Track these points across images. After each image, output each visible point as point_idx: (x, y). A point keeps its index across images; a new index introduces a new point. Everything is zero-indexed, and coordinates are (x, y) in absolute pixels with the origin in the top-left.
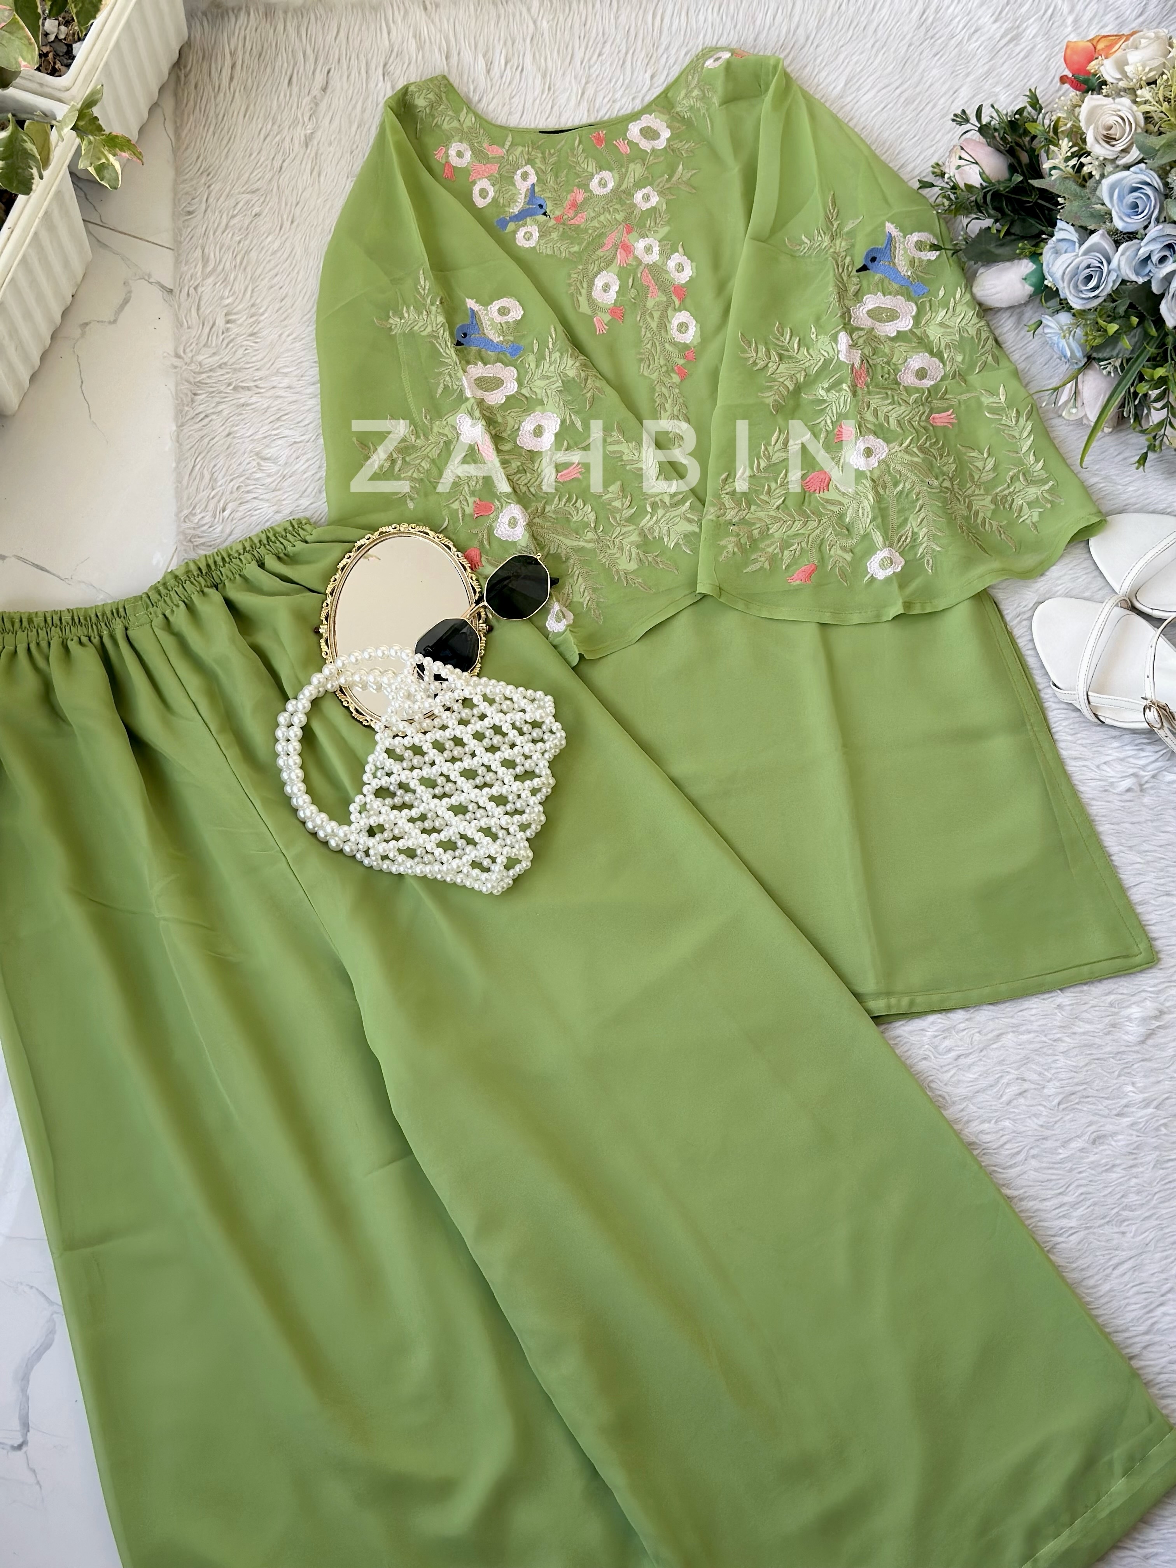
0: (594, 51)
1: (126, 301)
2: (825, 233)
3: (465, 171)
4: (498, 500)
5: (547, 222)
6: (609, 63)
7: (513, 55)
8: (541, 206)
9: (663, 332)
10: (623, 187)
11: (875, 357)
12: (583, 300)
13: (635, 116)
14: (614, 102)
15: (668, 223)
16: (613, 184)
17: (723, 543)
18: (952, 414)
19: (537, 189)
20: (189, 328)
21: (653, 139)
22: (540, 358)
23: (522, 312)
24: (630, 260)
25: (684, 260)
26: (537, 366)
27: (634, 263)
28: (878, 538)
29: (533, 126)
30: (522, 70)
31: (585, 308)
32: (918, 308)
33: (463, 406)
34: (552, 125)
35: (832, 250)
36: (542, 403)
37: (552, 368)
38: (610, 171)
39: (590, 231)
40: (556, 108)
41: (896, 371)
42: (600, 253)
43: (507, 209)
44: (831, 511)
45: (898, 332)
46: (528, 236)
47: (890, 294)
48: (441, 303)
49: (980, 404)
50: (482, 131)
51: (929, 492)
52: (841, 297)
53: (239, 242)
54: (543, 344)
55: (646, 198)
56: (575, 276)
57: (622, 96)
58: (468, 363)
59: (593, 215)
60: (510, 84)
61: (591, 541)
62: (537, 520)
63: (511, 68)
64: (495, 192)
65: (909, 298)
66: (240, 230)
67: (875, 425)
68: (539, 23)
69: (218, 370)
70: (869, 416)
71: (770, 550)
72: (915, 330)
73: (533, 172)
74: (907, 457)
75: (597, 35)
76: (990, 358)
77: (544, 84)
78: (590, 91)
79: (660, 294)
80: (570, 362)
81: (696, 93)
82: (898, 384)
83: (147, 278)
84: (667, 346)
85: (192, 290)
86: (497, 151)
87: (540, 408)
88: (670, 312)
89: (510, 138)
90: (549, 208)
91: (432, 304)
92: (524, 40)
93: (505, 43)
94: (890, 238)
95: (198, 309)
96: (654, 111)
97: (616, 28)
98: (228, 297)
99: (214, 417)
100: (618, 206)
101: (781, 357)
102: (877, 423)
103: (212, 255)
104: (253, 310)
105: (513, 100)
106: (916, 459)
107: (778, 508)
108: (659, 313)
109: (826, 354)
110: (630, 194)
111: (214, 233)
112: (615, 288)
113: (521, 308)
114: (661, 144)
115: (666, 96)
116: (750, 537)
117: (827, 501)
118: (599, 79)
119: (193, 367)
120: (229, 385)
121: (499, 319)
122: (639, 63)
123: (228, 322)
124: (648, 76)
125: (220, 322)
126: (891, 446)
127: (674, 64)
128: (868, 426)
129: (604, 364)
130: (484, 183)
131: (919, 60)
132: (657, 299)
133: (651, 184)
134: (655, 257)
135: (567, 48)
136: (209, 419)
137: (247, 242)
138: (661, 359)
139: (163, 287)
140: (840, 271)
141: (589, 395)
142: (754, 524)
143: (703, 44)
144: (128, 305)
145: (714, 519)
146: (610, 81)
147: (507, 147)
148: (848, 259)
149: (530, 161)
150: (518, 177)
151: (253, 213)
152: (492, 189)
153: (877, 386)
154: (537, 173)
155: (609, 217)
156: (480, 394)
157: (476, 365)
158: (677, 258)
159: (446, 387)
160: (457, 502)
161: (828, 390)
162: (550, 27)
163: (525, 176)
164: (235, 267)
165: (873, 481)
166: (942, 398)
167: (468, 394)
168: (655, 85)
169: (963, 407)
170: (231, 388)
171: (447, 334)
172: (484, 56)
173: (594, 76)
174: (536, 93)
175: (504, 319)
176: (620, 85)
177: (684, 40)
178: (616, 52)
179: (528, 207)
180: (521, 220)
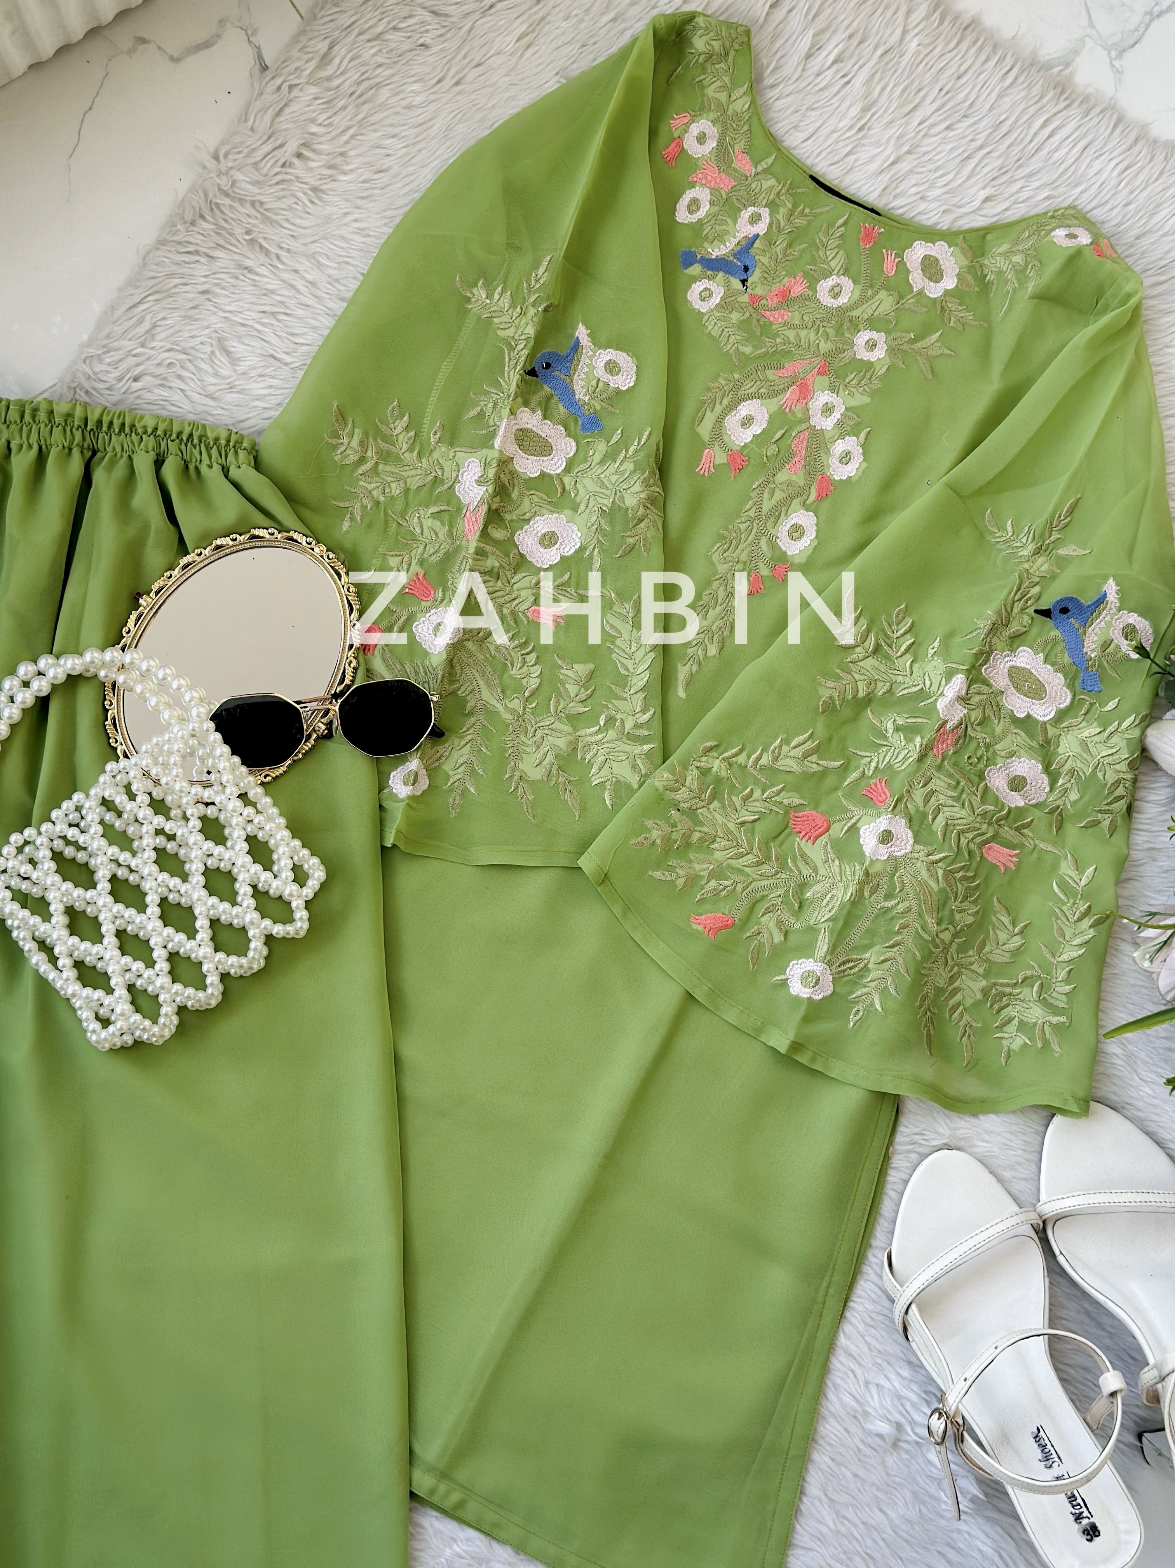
0: (945, 119)
1: (207, 45)
2: (1034, 539)
3: (692, 164)
4: (443, 591)
5: (739, 293)
6: (949, 147)
7: (851, 57)
8: (746, 269)
9: (772, 519)
10: (854, 313)
11: (978, 728)
12: (710, 418)
13: (931, 235)
14: (922, 198)
15: (872, 394)
16: (846, 301)
17: (649, 823)
18: (1016, 855)
20: (252, 129)
21: (931, 279)
22: (610, 456)
23: (632, 384)
24: (798, 409)
25: (857, 452)
26: (602, 462)
27: (799, 415)
28: (823, 945)
29: (809, 162)
30: (848, 83)
31: (705, 429)
32: (1072, 702)
33: (485, 451)
34: (832, 175)
35: (1026, 566)
36: (575, 508)
37: (613, 478)
38: (854, 282)
39: (778, 340)
40: (853, 158)
41: (990, 762)
42: (770, 374)
43: (706, 245)
44: (798, 869)
45: (1029, 716)
46: (706, 295)
47: (1053, 664)
48: (546, 310)
49: (1055, 866)
50: (746, 128)
51: (917, 932)
52: (993, 630)
53: (380, 66)
54: (624, 442)
55: (871, 345)
56: (723, 382)
57: (937, 199)
58: (526, 404)
59: (797, 322)
60: (821, 90)
61: (513, 711)
62: (470, 645)
63: (837, 71)
64: (707, 215)
65: (1071, 685)
66: (391, 50)
67: (917, 810)
68: (908, 37)
69: (248, 205)
70: (919, 795)
71: (697, 867)
72: (1048, 726)
73: (768, 221)
74: (924, 874)
75: (963, 102)
76: (1107, 823)
77: (859, 119)
78: (904, 166)
79: (801, 473)
80: (637, 487)
81: (1018, 259)
82: (981, 776)
83: (250, 33)
84: (763, 543)
85: (285, 87)
86: (744, 165)
87: (568, 512)
88: (796, 503)
89: (770, 161)
90: (754, 277)
91: (534, 305)
92: (876, 48)
93: (850, 37)
94: (1102, 600)
95: (279, 113)
96: (957, 245)
97: (991, 109)
98: (320, 125)
99: (203, 260)
100: (831, 332)
101: (877, 649)
102: (921, 809)
103: (337, 61)
104: (338, 160)
105: (809, 113)
106: (933, 884)
107: (743, 824)
108: (784, 495)
109: (928, 683)
110: (855, 326)
111: (359, 34)
112: (757, 429)
113: (634, 379)
114: (935, 291)
115: (984, 237)
116: (687, 837)
117: (803, 855)
118: (927, 158)
119: (224, 182)
120: (248, 232)
121: (600, 372)
122: (986, 170)
123: (299, 155)
124: (983, 194)
125: (292, 147)
126: (918, 847)
127: (1023, 202)
128: (909, 806)
129: (677, 514)
130: (701, 193)
132: (794, 478)
133: (887, 332)
134: (828, 424)
135: (919, 91)
136: (197, 258)
137: (388, 72)
138: (746, 552)
139: (260, 57)
140: (1016, 598)
141: (631, 541)
142: (702, 824)
143: (1075, 200)
144: (206, 51)
145: (661, 789)
146: (936, 170)
147: (759, 169)
148: (1037, 589)
149: (772, 206)
150: (746, 214)
151: (421, 41)
152: (708, 207)
153: (955, 764)
154: (770, 225)
156: (512, 449)
157: (534, 412)
158: (851, 444)
159: (481, 415)
160: (400, 558)
161: (897, 729)
162: (918, 53)
163: (755, 219)
164: (351, 94)
165: (867, 874)
166: (1018, 829)
167: (497, 443)
168: (983, 212)
169: (1035, 855)
170: (247, 237)
171: (525, 352)
172: (814, 36)
173: (923, 149)
174: (841, 125)
175: (606, 377)
176: (944, 183)
177: (1056, 180)
178: (969, 138)
179: (731, 258)
180: (712, 269)
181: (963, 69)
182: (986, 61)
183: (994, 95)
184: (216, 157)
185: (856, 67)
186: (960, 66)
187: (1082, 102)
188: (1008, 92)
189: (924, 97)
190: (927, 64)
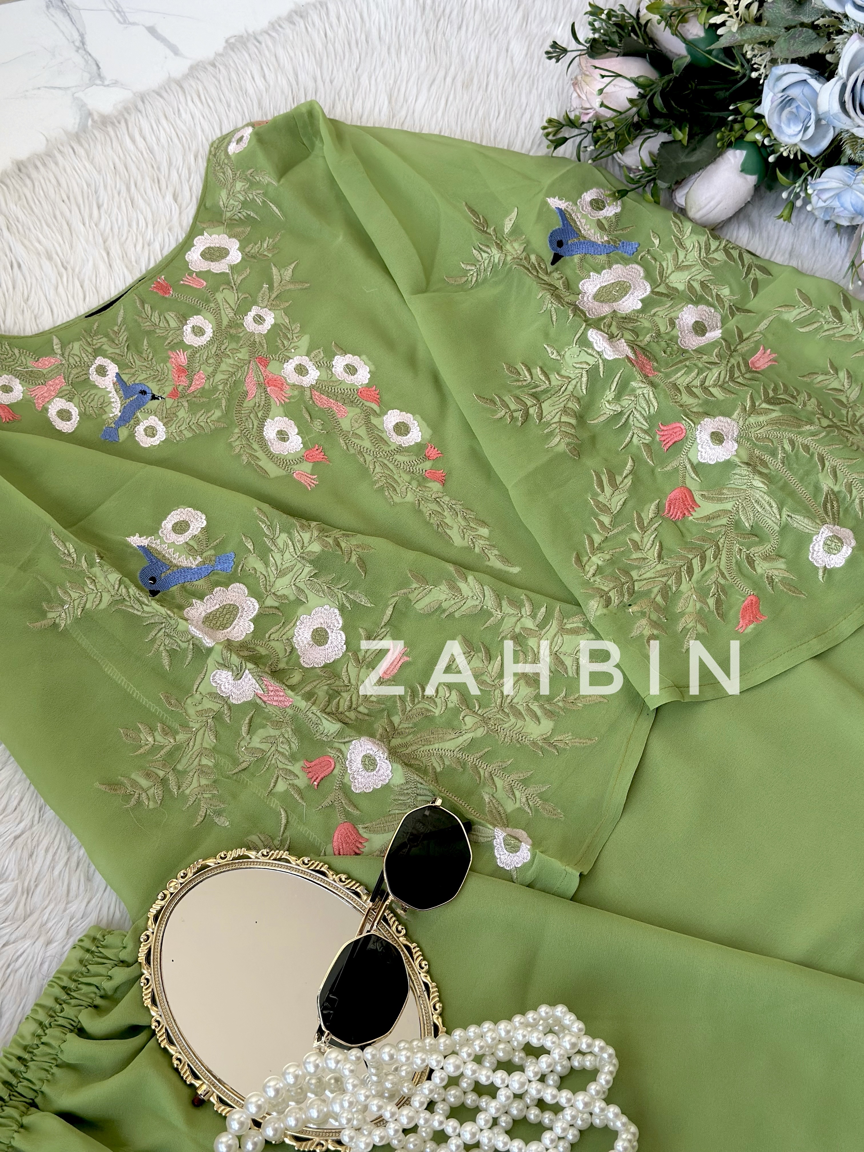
0: (90, 206)
2: (488, 246)
3: (25, 403)
4: (332, 748)
5: (163, 404)
6: (115, 210)
8: (144, 392)
9: (382, 446)
10: (225, 322)
11: (641, 338)
12: (265, 463)
13: (186, 245)
14: (149, 245)
15: (303, 331)
16: (211, 326)
17: (635, 633)
18: (764, 349)
19: (125, 378)
21: (224, 257)
22: (264, 554)
23: (204, 517)
24: (289, 392)
25: (349, 359)
26: (267, 564)
27: (296, 393)
28: (801, 522)
29: (72, 316)
31: (274, 471)
32: (642, 266)
33: (210, 661)
34: (95, 303)
35: (509, 258)
36: (299, 602)
37: (287, 556)
38: (197, 314)
39: (221, 387)
40: (86, 283)
41: (674, 339)
42: (248, 403)
43: (104, 417)
44: (721, 526)
45: (642, 301)
46: (151, 431)
47: (603, 268)
48: (102, 558)
49: (786, 324)
50: (16, 351)
51: (815, 440)
52: (556, 297)
54: (256, 536)
55: (259, 319)
56: (237, 443)
57: (155, 234)
58: (181, 608)
59: (210, 370)
61: (476, 726)
62: (395, 742)
64: (79, 407)
65: (626, 262)
67: (699, 405)
70: (686, 399)
71: (690, 609)
72: (657, 290)
73: (109, 361)
74: (762, 419)
76: (758, 272)
78: (115, 248)
79: (348, 409)
80: (306, 536)
81: (239, 185)
82: (685, 351)
84: (399, 458)
86: (49, 363)
87: (301, 610)
88: (374, 421)
89: (56, 341)
91: (91, 564)
94: (562, 213)
96: (203, 229)
97: (99, 172)
100: (233, 345)
101: (535, 397)
102: (700, 402)
105: (30, 302)
106: (774, 415)
107: (660, 557)
108: (364, 428)
109: (585, 366)
110: (236, 324)
112: (293, 430)
113: (199, 513)
114: (235, 256)
115: (206, 209)
116: (658, 608)
117: (708, 518)
118: (116, 230)
121: (181, 539)
122: (149, 191)
124: (169, 198)
126: (735, 415)
127: (190, 174)
128: (695, 410)
129: (344, 517)
130: (57, 405)
131: (447, 42)
132: (350, 415)
133: (255, 303)
134: (314, 374)
138: (403, 475)
140: (535, 274)
141: (354, 559)
142: (650, 591)
143: (207, 140)
145: (605, 611)
146: (130, 225)
147: (59, 351)
148: (533, 258)
149: (98, 352)
150: (94, 377)
152: (71, 404)
153: (667, 365)
154: (113, 360)
155: (231, 361)
156: (222, 635)
157: (191, 605)
158: (340, 361)
159: (172, 653)
160: (280, 779)
161: (618, 397)
163: (102, 371)
165: (747, 464)
166: (742, 340)
167: (208, 642)
168: (184, 205)
169: (770, 337)
171: (133, 590)
173: (108, 230)
174: (54, 281)
175: (186, 537)
176: (144, 224)
177: (183, 146)
178: (116, 195)
179: (128, 401)
180: (130, 419)
187: (128, 113)
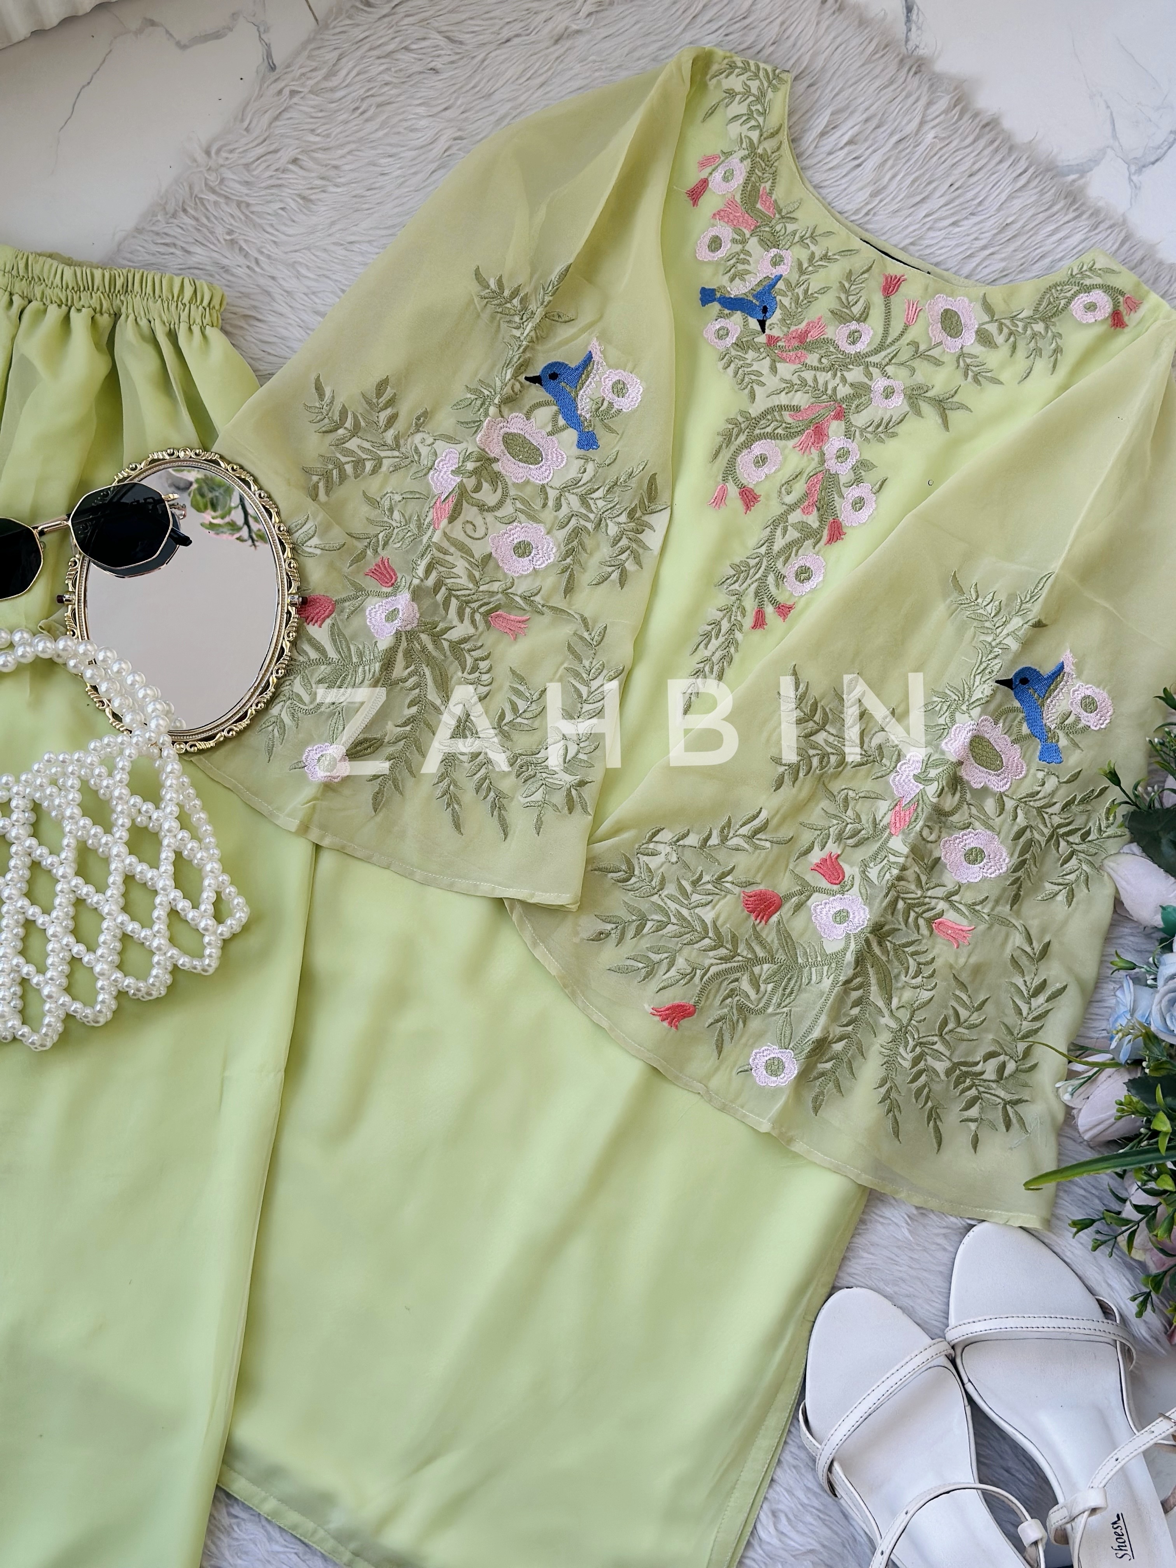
181: (976, 167)
182: (1001, 162)
183: (1003, 197)
184: (208, 153)
185: (870, 150)
186: (974, 163)
188: (1019, 194)
189: (935, 189)
190: (940, 158)
